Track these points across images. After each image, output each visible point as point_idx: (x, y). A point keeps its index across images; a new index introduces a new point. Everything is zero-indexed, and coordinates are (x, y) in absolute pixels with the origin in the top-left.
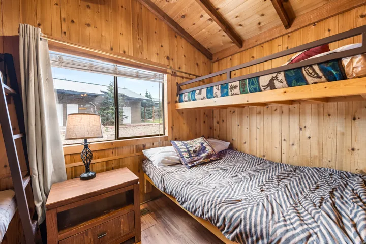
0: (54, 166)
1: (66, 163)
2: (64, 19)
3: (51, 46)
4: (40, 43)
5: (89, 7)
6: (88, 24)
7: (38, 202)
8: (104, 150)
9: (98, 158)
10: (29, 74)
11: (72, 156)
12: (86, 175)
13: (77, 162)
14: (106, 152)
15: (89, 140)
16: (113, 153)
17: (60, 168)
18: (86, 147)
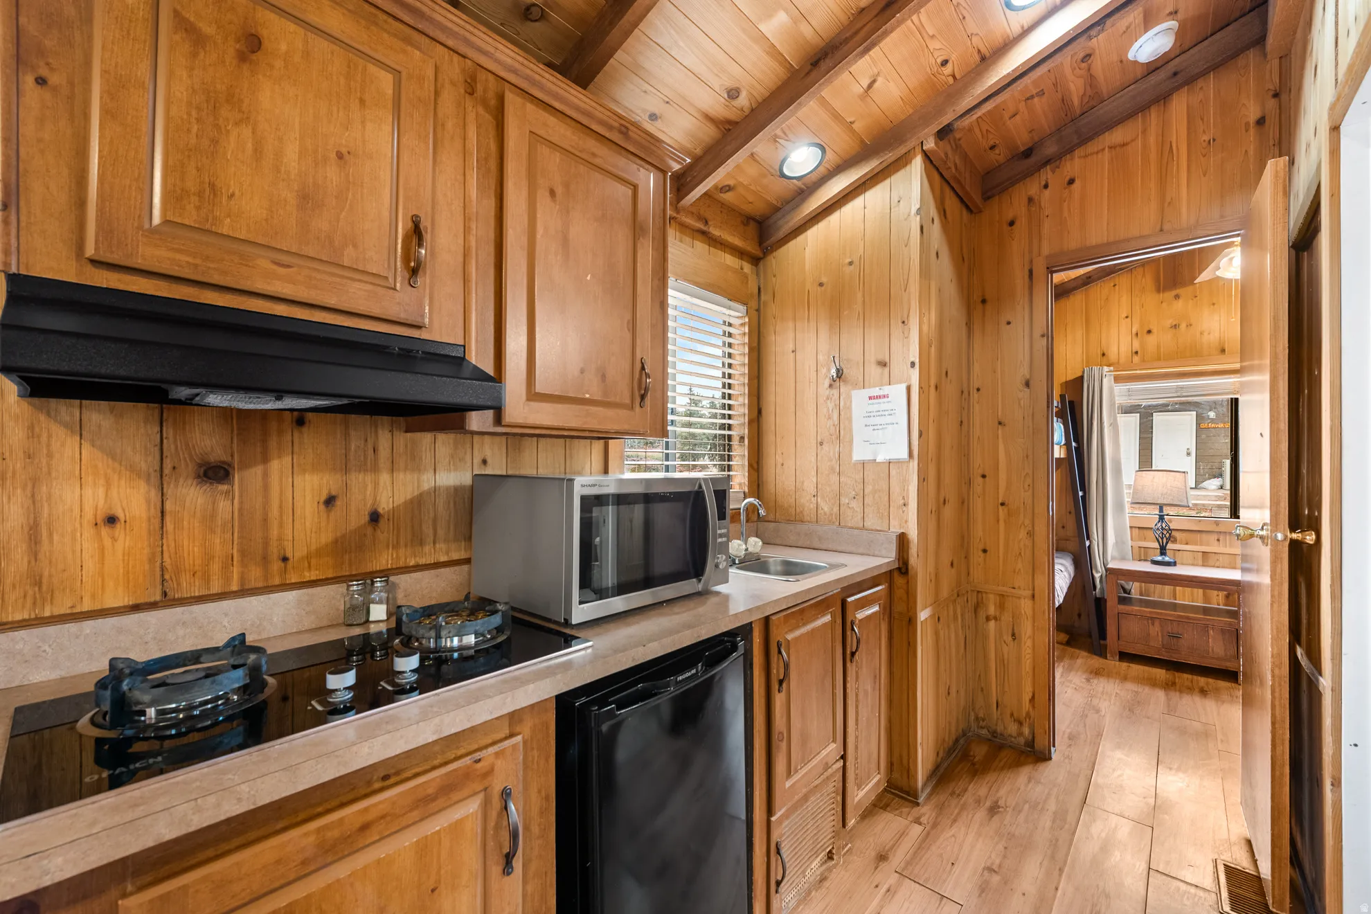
0: (1116, 537)
1: (1132, 540)
2: (1136, 353)
3: (1117, 379)
4: (1105, 381)
5: (1177, 297)
6: (1175, 325)
7: (1097, 572)
8: (1199, 531)
9: (1187, 544)
10: (1092, 424)
11: (1141, 531)
12: (1160, 558)
13: (1148, 541)
14: (1204, 536)
15: (1166, 510)
16: (1218, 540)
17: (1123, 543)
18: (1161, 518)
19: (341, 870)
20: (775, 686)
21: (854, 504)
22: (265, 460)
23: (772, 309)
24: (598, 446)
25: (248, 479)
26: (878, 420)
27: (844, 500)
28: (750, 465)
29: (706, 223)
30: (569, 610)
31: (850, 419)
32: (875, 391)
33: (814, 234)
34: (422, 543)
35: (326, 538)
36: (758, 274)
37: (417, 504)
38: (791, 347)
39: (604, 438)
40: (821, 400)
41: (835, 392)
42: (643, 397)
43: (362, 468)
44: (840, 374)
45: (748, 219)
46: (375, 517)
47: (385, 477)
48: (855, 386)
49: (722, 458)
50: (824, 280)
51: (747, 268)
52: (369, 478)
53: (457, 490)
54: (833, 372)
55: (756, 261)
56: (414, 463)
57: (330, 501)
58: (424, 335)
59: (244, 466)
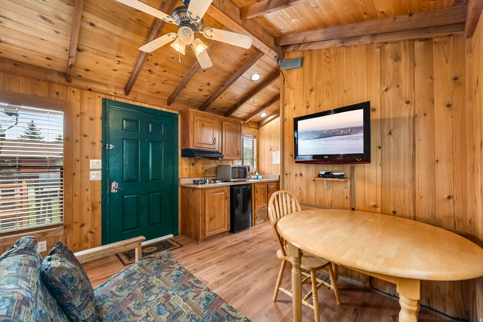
19: (216, 194)
20: (255, 193)
21: (273, 171)
22: (197, 163)
23: (260, 137)
24: (232, 161)
25: (196, 165)
26: (276, 157)
27: (272, 170)
28: (257, 165)
29: (248, 125)
30: (230, 180)
31: (272, 157)
32: (276, 152)
33: (267, 125)
34: (211, 174)
35: (202, 172)
36: (258, 131)
37: (210, 168)
38: (263, 144)
39: (233, 160)
40: (268, 153)
41: (270, 152)
42: (238, 155)
43: (205, 164)
44: (271, 149)
45: (256, 122)
46: (206, 170)
47: (207, 165)
48: (273, 151)
49: (252, 163)
50: (268, 133)
51: (256, 130)
52: (206, 165)
53: (214, 167)
54: (270, 149)
55: (258, 129)
56: (210, 164)
57: (202, 168)
58: (215, 150)
59: (196, 164)
